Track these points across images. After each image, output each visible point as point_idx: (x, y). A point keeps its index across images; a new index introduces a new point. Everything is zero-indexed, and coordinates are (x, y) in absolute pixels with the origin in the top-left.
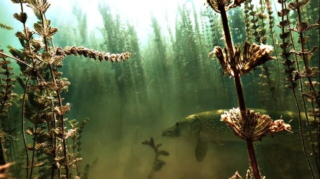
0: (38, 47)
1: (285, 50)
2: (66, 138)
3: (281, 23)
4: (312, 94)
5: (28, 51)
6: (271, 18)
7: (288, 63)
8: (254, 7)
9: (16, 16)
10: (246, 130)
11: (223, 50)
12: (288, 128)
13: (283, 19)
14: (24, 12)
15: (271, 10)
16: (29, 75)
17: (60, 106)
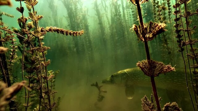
0: (30, 27)
1: (177, 29)
2: (48, 79)
3: (175, 12)
4: (193, 55)
5: (25, 30)
6: (169, 9)
7: (179, 36)
8: (159, 2)
9: (18, 9)
10: (150, 71)
11: (138, 27)
12: (173, 69)
13: (176, 9)
14: (22, 6)
15: (170, 5)
16: (26, 44)
17: (45, 61)
